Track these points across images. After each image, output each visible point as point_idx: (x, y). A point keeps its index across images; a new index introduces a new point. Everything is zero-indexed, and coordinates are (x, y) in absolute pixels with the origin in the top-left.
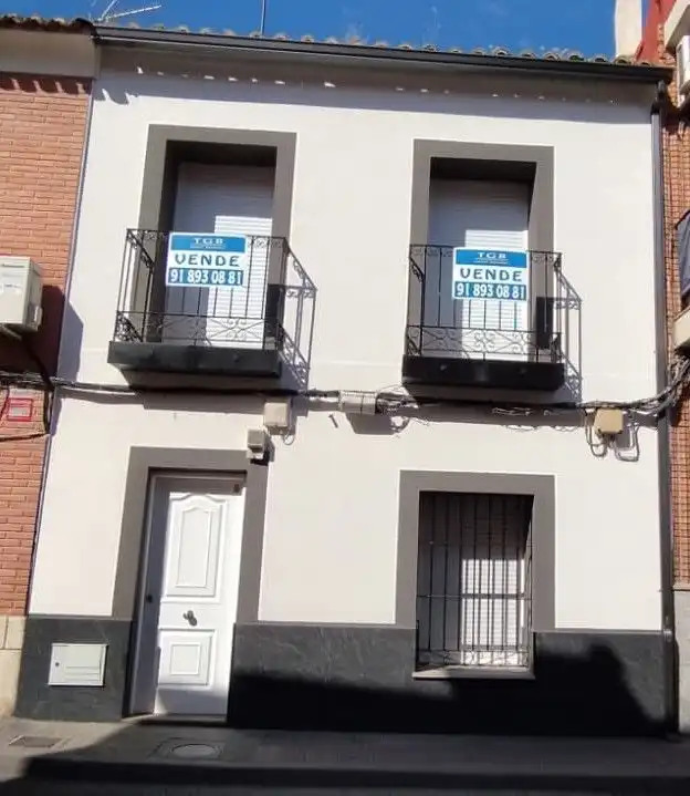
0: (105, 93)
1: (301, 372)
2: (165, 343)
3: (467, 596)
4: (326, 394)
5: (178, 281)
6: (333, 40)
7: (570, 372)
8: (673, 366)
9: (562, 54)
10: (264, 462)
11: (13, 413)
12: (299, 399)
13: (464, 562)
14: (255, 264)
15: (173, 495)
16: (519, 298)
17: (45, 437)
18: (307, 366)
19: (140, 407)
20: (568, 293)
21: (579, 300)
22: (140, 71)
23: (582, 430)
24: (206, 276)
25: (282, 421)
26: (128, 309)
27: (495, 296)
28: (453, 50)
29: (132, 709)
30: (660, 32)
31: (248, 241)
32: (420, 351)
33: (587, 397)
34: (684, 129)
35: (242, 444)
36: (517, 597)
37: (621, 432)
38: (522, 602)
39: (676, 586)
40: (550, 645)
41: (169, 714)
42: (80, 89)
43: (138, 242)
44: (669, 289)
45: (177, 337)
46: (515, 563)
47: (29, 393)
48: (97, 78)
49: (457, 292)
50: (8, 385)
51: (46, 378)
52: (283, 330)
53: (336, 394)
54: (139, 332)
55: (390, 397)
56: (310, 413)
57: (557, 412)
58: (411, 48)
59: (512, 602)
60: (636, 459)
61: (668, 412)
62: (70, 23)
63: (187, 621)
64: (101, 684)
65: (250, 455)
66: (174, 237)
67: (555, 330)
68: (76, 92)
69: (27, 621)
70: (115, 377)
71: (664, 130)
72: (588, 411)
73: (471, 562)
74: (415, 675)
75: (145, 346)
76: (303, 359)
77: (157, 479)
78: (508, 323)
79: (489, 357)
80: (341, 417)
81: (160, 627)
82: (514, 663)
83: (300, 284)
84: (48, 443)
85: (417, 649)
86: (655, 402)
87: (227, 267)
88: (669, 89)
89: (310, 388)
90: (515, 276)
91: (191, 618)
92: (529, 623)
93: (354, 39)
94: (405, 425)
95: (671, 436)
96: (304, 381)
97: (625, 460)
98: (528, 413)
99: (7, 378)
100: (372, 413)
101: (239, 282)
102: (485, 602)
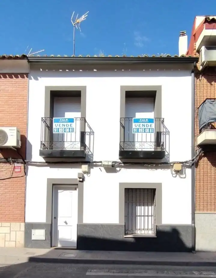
0: (32, 77)
1: (91, 156)
2: (54, 149)
3: (138, 216)
4: (98, 162)
5: (56, 132)
6: (95, 56)
7: (166, 153)
8: (196, 151)
9: (164, 55)
10: (82, 181)
11: (16, 170)
12: (90, 163)
13: (137, 207)
14: (77, 126)
15: (59, 191)
16: (152, 132)
17: (25, 176)
18: (93, 155)
19: (49, 168)
20: (166, 130)
21: (169, 132)
22: (41, 70)
23: (169, 170)
24: (64, 130)
25: (87, 170)
26: (43, 140)
27: (145, 132)
28: (132, 56)
29: (53, 246)
30: (195, 46)
31: (75, 119)
32: (123, 149)
33: (171, 160)
34: (201, 77)
35: (76, 177)
36: (152, 216)
37: (181, 170)
38: (153, 217)
39: (195, 212)
40: (161, 229)
41: (62, 247)
42: (25, 77)
43: (45, 122)
44: (196, 127)
45: (57, 148)
46: (151, 207)
47: (20, 165)
48: (29, 73)
49: (134, 131)
51: (24, 161)
52: (85, 145)
53: (101, 162)
54: (47, 147)
55: (116, 162)
56: (94, 168)
57: (162, 165)
58: (119, 57)
59: (150, 218)
60: (185, 178)
61: (195, 164)
62: (21, 56)
63: (65, 223)
65: (79, 180)
66: (55, 119)
67: (162, 141)
68: (24, 78)
69: (25, 224)
70: (42, 160)
71: (195, 78)
72: (172, 164)
73: (139, 207)
74: (125, 236)
75: (49, 151)
76: (91, 153)
77: (55, 187)
78: (148, 140)
79: (143, 150)
80: (102, 168)
81: (58, 225)
82: (151, 233)
83: (89, 131)
84: (26, 178)
85: (125, 230)
86: (191, 161)
87: (69, 127)
88: (197, 65)
89: (94, 161)
90: (150, 126)
92: (155, 223)
93: (102, 55)
94: (120, 170)
95: (195, 171)
96: (92, 159)
97: (182, 178)
98: (154, 165)
99: (14, 161)
100: (111, 167)
101: (73, 131)
102: (142, 218)
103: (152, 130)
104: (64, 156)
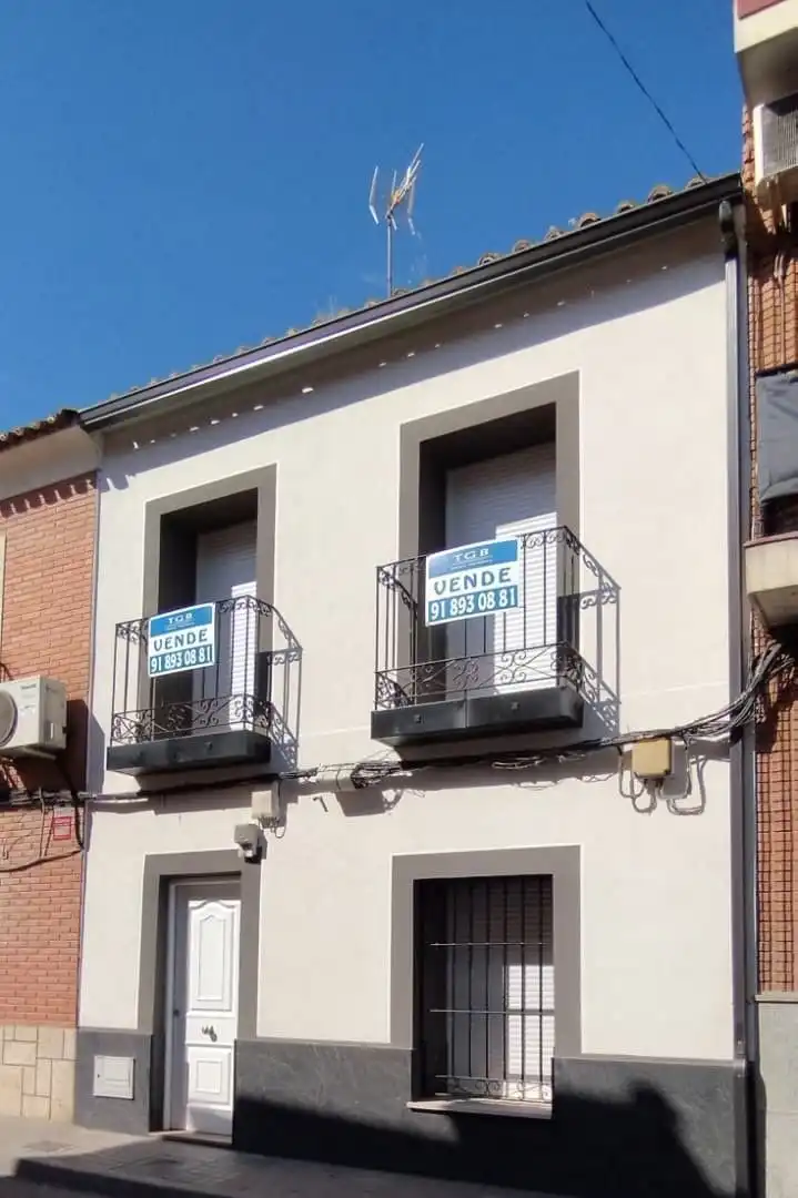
0: (109, 482)
1: (290, 751)
7: (604, 696)
10: (256, 860)
11: (58, 832)
15: (192, 904)
16: (508, 606)
17: (79, 855)
18: (295, 743)
19: (152, 813)
20: (601, 581)
21: (615, 589)
22: (136, 446)
24: (180, 659)
25: (268, 810)
29: (167, 1126)
37: (668, 772)
39: (762, 997)
41: (198, 1132)
42: (90, 486)
47: (66, 811)
48: (101, 467)
49: (431, 614)
50: (53, 805)
51: (75, 794)
52: (272, 705)
56: (300, 798)
57: (576, 756)
59: (534, 1021)
60: (698, 811)
63: (208, 1036)
64: (131, 1097)
65: (240, 854)
68: (85, 490)
69: (78, 1033)
70: (130, 784)
72: (626, 747)
74: (410, 1105)
75: (153, 746)
76: (291, 735)
77: (177, 888)
80: (330, 798)
81: (187, 1042)
82: (538, 1098)
83: (286, 645)
84: (84, 859)
89: (299, 768)
90: (502, 575)
91: (211, 1032)
94: (397, 798)
96: (293, 761)
97: (682, 813)
98: (537, 763)
99: (49, 798)
100: (352, 788)
103: (509, 596)
104: (181, 760)
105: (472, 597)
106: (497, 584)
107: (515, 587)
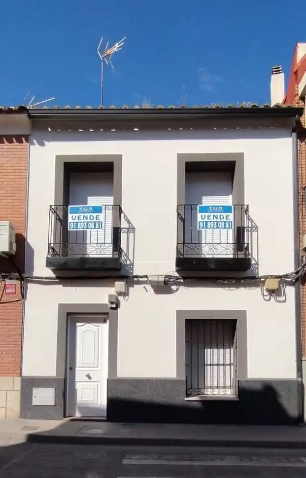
0: (35, 141)
1: (130, 267)
2: (69, 257)
3: (207, 365)
4: (141, 277)
5: (73, 228)
6: (137, 107)
7: (253, 262)
8: (302, 257)
9: (247, 105)
10: (116, 308)
11: (8, 291)
12: (130, 280)
13: (206, 350)
14: (107, 218)
15: (78, 324)
16: (229, 228)
17: (22, 301)
18: (133, 265)
19: (61, 286)
20: (252, 225)
21: (257, 227)
22: (50, 130)
23: (259, 289)
24: (86, 225)
25: (123, 290)
26: (52, 242)
27: (217, 227)
28: (195, 107)
29: (67, 416)
30: (296, 89)
31: (103, 207)
32: (183, 255)
33: (262, 272)
35: (106, 301)
36: (230, 365)
37: (277, 289)
38: (232, 367)
39: (303, 359)
40: (245, 385)
41: (83, 417)
42: (24, 141)
43: (55, 212)
44: (300, 220)
45: (74, 254)
46: (229, 350)
47: (14, 282)
48: (31, 134)
49: (199, 226)
50: (5, 278)
51: (20, 275)
52: (121, 248)
53: (146, 276)
54: (59, 253)
55: (170, 277)
56: (135, 286)
57: (247, 281)
58: (174, 107)
59: (228, 368)
60: (284, 301)
61: (300, 279)
62: (17, 108)
63: (87, 378)
64: (54, 404)
65: (110, 305)
66: (70, 208)
67: (246, 242)
68: (22, 142)
69: (21, 379)
70: (49, 273)
71: (298, 140)
72: (262, 280)
73: (209, 350)
74: (186, 399)
75: (61, 259)
76: (130, 261)
77: (71, 317)
78: (224, 240)
79: (215, 256)
80: (149, 287)
81: (76, 380)
82: (229, 393)
83: (127, 226)
84: (24, 303)
85: (186, 389)
86: (294, 274)
87: (95, 220)
88: (301, 119)
89: (134, 274)
90: (227, 217)
91: (89, 376)
92: (236, 376)
93: (147, 105)
94: (177, 289)
95: (301, 290)
96: (131, 271)
97: (280, 302)
98: (234, 282)
99: (4, 275)
100: (163, 284)
101: (100, 227)
102: (215, 367)
103: (229, 225)
104: (86, 267)
105: (216, 223)
106: (225, 220)
107: (232, 222)
